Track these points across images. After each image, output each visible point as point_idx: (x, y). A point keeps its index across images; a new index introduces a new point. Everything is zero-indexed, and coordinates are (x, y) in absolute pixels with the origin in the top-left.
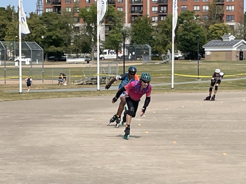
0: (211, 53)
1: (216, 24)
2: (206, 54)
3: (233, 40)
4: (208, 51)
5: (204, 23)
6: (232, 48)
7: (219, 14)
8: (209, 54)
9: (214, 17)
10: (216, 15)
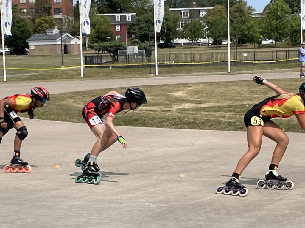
0: (35, 47)
1: (42, 18)
2: (31, 48)
3: (57, 33)
4: (32, 45)
5: (31, 16)
6: (56, 41)
7: (46, 7)
8: (33, 49)
9: (41, 10)
10: (43, 8)
